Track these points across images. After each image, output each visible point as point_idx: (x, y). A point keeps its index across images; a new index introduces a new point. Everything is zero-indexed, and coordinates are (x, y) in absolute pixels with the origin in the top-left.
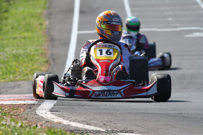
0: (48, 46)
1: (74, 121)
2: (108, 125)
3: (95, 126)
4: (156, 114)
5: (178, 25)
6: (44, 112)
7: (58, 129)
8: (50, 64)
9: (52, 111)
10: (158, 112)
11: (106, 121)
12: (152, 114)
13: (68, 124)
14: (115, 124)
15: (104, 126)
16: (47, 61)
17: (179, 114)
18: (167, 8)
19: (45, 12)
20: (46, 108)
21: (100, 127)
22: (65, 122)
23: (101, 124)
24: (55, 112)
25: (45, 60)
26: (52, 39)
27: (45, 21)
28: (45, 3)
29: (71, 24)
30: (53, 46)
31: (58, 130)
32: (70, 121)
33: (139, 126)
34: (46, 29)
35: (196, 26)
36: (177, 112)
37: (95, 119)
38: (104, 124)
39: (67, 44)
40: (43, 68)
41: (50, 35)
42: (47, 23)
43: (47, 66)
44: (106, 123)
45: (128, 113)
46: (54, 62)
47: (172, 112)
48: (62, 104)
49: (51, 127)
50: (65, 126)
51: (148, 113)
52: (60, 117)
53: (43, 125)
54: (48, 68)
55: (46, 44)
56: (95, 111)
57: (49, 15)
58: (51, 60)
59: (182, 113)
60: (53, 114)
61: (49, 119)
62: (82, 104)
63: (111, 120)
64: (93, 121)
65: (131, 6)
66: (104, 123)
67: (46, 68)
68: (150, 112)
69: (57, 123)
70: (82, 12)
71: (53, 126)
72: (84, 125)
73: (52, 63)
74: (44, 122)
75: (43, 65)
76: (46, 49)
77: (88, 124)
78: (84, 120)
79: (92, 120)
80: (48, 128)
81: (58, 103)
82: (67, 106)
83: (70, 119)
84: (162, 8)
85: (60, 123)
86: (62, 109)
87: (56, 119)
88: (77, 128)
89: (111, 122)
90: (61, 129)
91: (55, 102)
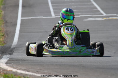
0: (4, 26)
1: (19, 69)
2: (39, 72)
3: (32, 72)
4: (67, 65)
5: (79, 14)
6: (2, 64)
7: (10, 74)
9: (6, 63)
10: (68, 64)
12: (65, 65)
14: (43, 71)
16: (3, 35)
17: (80, 65)
18: (73, 4)
19: (2, 7)
20: (3, 62)
21: (35, 72)
22: (14, 70)
23: (35, 71)
24: (8, 65)
25: (2, 34)
26: (6, 22)
27: (2, 12)
28: (2, 1)
29: (17, 13)
30: (7, 26)
32: (17, 69)
33: (57, 72)
34: (2, 16)
35: (90, 14)
36: (79, 64)
38: (37, 71)
39: (15, 25)
40: (1, 39)
41: (5, 20)
42: (3, 13)
44: (38, 70)
46: (8, 36)
47: (76, 64)
48: (12, 60)
49: (6, 73)
50: (14, 72)
51: (62, 65)
52: (11, 67)
53: (2, 72)
54: (4, 39)
55: (3, 25)
56: (32, 64)
57: (4, 9)
58: (6, 34)
59: (82, 65)
60: (7, 65)
61: (5, 68)
64: (31, 70)
65: (52, 3)
68: (64, 64)
69: (10, 71)
70: (23, 6)
72: (25, 72)
73: (6, 36)
74: (2, 70)
75: (1, 37)
76: (2, 28)
77: (27, 71)
78: (26, 69)
80: (4, 74)
81: (10, 59)
82: (15, 61)
83: (17, 68)
84: (71, 4)
85: (11, 71)
86: (12, 63)
87: (9, 68)
88: (21, 74)
89: (41, 70)
90: (12, 74)
91: (8, 59)
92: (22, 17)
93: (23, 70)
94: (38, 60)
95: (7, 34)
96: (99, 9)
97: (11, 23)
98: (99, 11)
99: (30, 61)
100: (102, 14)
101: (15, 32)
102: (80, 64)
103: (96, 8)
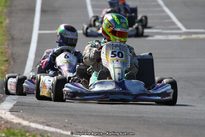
0: (8, 45)
1: (34, 122)
2: (68, 127)
3: (56, 128)
6: (3, 112)
7: (17, 129)
8: (9, 64)
9: (11, 111)
10: (119, 115)
11: (66, 122)
12: (113, 116)
13: (28, 125)
14: (75, 126)
15: (64, 128)
16: (7, 61)
17: (139, 117)
19: (5, 10)
20: (6, 108)
21: (60, 128)
22: (25, 123)
23: (62, 126)
24: (15, 113)
25: (5, 59)
26: (13, 38)
27: (5, 19)
29: (32, 23)
30: (13, 45)
31: (18, 131)
32: (30, 122)
33: (99, 129)
34: (6, 27)
35: (159, 29)
36: (137, 115)
37: (55, 120)
38: (65, 126)
39: (28, 43)
40: (3, 68)
41: (10, 34)
42: (7, 21)
43: (7, 65)
44: (66, 125)
45: (88, 115)
46: (14, 62)
47: (133, 115)
48: (21, 104)
49: (11, 128)
50: (24, 127)
52: (19, 117)
53: (3, 126)
54: (8, 67)
55: (6, 43)
56: (56, 112)
57: (10, 14)
58: (11, 58)
59: (143, 117)
60: (13, 114)
61: (8, 119)
62: (42, 105)
63: (71, 122)
64: (52, 123)
65: (93, 6)
66: (64, 124)
67: (5, 67)
69: (17, 123)
70: (43, 11)
71: (13, 126)
72: (44, 125)
73: (12, 63)
74: (3, 122)
75: (2, 64)
76: (6, 48)
77: (48, 125)
78: (44, 121)
79: (52, 121)
80: (7, 129)
81: (18, 104)
82: (27, 107)
83: (30, 120)
85: (19, 124)
86: (22, 109)
87: (15, 119)
88: (37, 129)
89: (71, 124)
90: (20, 130)
91: (15, 102)
92: (40, 29)
93: (39, 123)
94: (66, 107)
95: (13, 59)
96: (174, 19)
97: (22, 39)
98: (173, 23)
99: (52, 108)
100: (179, 29)
101: (26, 57)
102: (140, 115)
103: (169, 18)
